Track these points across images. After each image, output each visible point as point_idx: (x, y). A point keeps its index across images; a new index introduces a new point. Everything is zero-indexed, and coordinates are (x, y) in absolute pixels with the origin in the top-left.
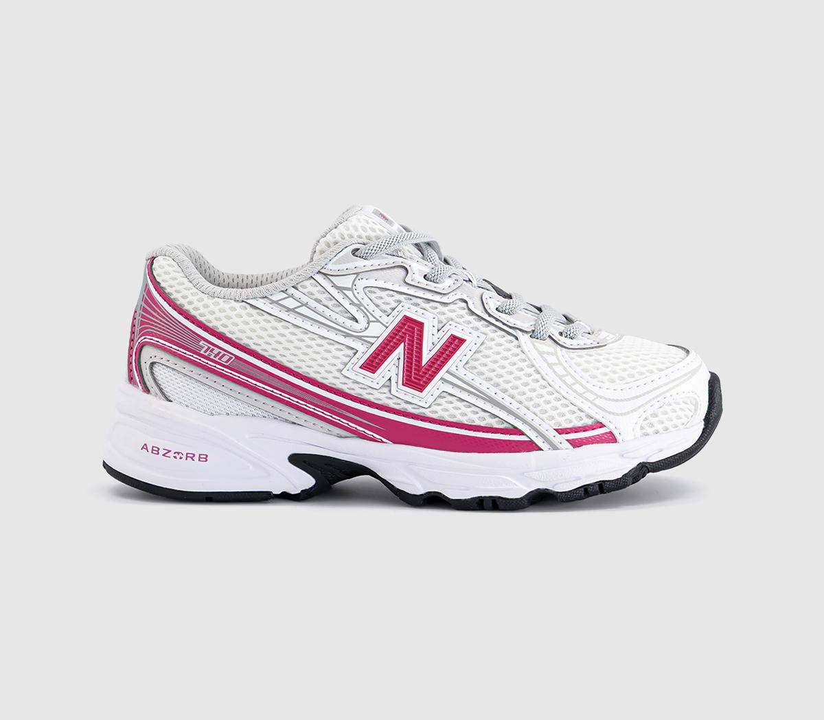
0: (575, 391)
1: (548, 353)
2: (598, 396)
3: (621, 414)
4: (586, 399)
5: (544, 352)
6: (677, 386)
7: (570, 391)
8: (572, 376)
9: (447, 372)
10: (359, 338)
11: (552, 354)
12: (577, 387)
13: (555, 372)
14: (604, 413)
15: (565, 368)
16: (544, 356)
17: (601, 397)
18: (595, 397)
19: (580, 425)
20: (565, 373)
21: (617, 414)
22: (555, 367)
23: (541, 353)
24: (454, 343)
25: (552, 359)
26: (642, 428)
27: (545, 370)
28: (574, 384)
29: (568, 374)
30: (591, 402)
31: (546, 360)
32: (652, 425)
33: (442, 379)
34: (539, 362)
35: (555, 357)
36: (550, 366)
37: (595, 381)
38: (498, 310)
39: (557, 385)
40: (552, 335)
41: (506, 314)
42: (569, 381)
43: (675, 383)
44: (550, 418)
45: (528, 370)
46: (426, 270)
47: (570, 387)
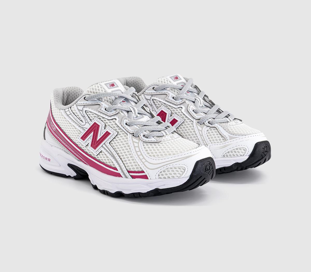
0: (139, 158)
1: (136, 142)
2: (147, 161)
3: (151, 169)
4: (142, 161)
5: (134, 142)
6: (176, 162)
10: (83, 128)
12: (141, 157)
13: (135, 149)
18: (145, 161)
19: (137, 171)
20: (139, 151)
21: (149, 169)
24: (107, 134)
25: (136, 145)
26: (159, 175)
27: (132, 148)
28: (140, 155)
30: (143, 163)
31: (134, 145)
32: (162, 175)
34: (131, 145)
35: (137, 144)
36: (135, 147)
37: (148, 155)
38: (126, 124)
39: (134, 154)
40: (140, 136)
41: (129, 126)
42: (139, 153)
43: (176, 161)
44: (128, 166)
45: (127, 148)
46: (107, 106)
47: (138, 156)
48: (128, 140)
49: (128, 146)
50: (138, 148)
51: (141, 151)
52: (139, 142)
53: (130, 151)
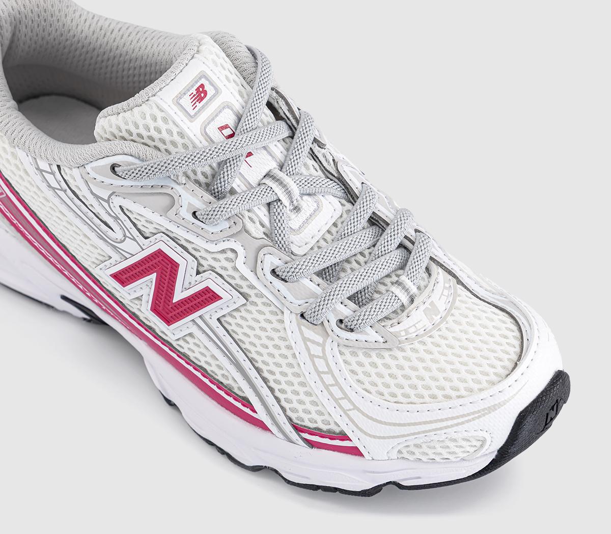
0: (331, 394)
1: (314, 342)
2: (356, 408)
3: (374, 437)
4: (340, 407)
5: (309, 340)
6: (457, 425)
7: (325, 392)
8: (333, 376)
9: (200, 317)
10: (115, 247)
11: (318, 344)
12: (335, 390)
13: (314, 365)
14: (355, 429)
15: (328, 365)
16: (308, 343)
17: (359, 410)
18: (352, 407)
20: (327, 370)
21: (370, 436)
22: (316, 360)
23: (305, 340)
24: (207, 297)
25: (316, 350)
26: (400, 452)
27: (303, 357)
28: (332, 385)
29: (330, 372)
30: (345, 412)
31: (308, 349)
32: (412, 453)
33: (193, 320)
34: (299, 347)
35: (320, 349)
36: (312, 357)
37: (358, 388)
38: (273, 272)
39: (312, 379)
40: (326, 323)
41: (283, 280)
42: (328, 379)
43: (455, 421)
44: (294, 410)
45: (284, 351)
46: (198, 205)
47: (327, 387)
48: (285, 329)
49: (289, 347)
50: (322, 360)
51: (336, 372)
52: (325, 342)
53: (295, 365)
